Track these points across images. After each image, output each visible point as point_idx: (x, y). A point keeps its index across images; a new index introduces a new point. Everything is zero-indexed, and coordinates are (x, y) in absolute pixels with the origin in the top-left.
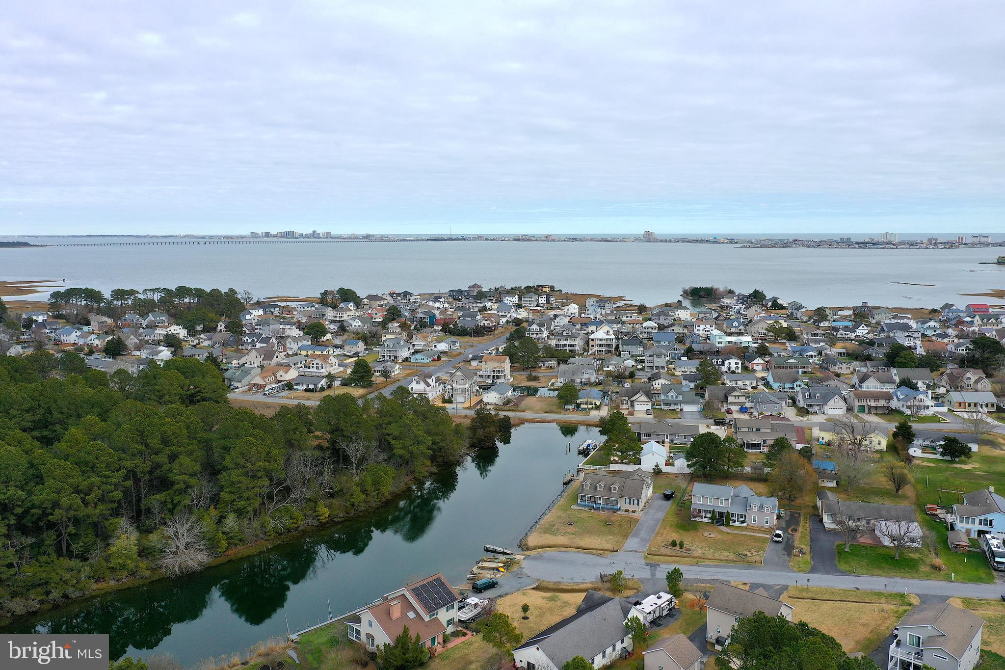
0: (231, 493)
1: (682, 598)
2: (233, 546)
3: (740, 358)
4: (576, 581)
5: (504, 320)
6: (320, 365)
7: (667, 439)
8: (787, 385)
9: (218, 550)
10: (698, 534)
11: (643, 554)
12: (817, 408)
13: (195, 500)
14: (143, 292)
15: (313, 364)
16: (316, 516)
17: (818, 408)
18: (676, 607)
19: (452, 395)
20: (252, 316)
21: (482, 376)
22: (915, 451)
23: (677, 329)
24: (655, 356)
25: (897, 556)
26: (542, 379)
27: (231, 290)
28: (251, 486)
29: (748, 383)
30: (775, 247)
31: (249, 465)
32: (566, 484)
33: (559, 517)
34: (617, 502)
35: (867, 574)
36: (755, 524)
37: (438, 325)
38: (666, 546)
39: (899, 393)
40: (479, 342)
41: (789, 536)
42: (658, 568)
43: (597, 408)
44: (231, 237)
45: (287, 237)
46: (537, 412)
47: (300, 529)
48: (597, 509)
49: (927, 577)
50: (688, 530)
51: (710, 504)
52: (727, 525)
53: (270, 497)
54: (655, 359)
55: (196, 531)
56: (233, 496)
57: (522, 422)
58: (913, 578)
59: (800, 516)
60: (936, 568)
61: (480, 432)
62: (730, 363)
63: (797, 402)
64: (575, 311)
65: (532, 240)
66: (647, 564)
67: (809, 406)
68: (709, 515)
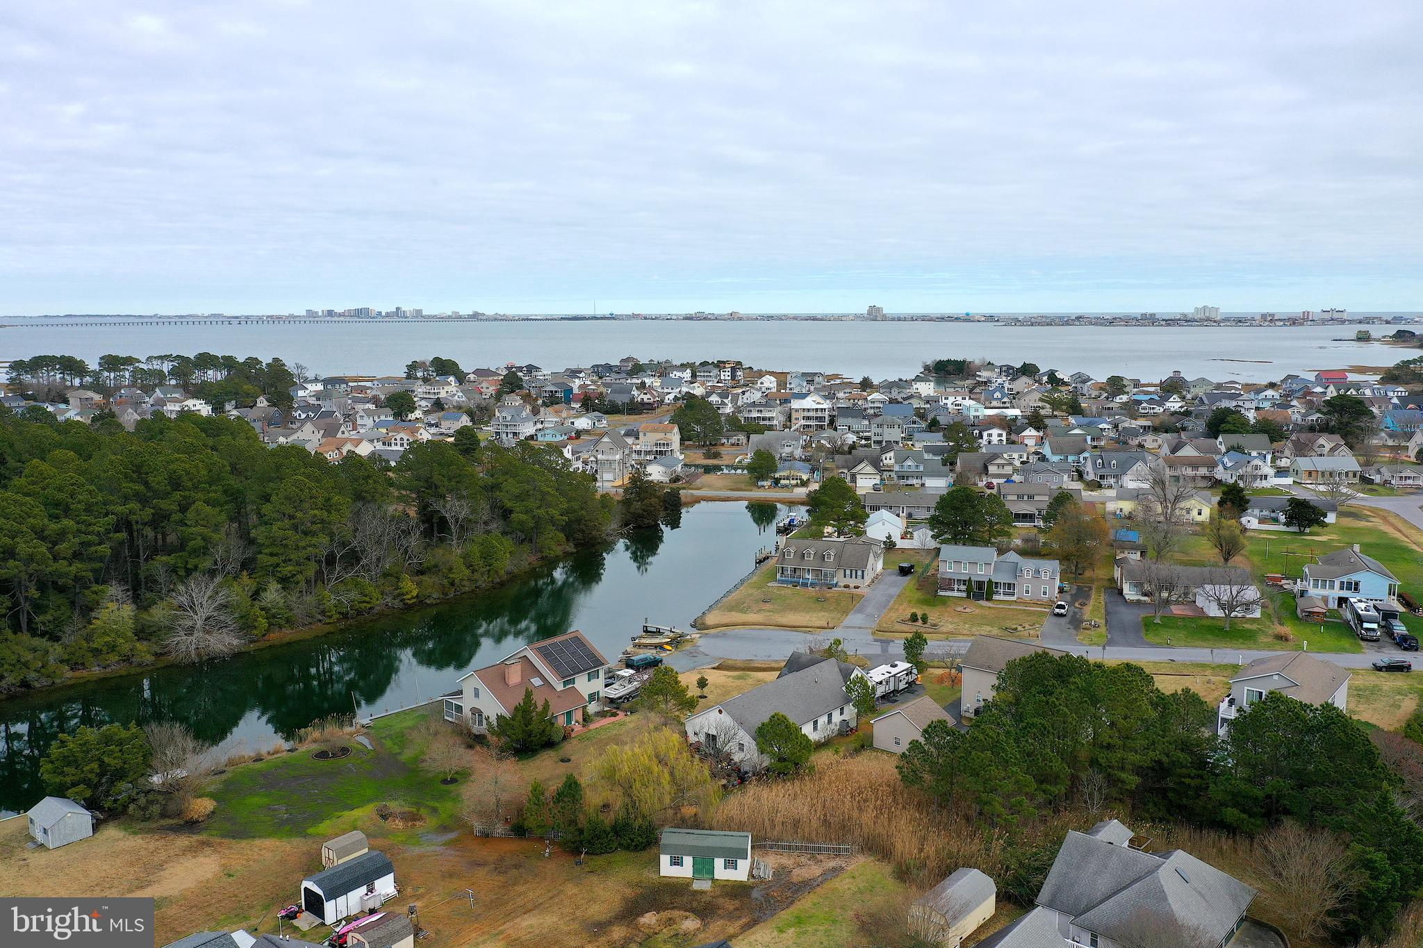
0: (272, 555)
1: (926, 674)
2: (276, 627)
3: (1003, 429)
4: (775, 658)
5: (671, 397)
6: (405, 441)
7: (903, 512)
8: (1071, 459)
9: (255, 632)
10: (948, 609)
11: (870, 631)
12: (1112, 481)
13: (219, 563)
14: (147, 360)
15: (395, 439)
16: (399, 595)
17: (1115, 480)
18: (917, 683)
19: (596, 471)
20: (307, 392)
21: (639, 453)
22: (1249, 521)
23: (916, 403)
24: (885, 426)
25: (1227, 626)
26: (725, 457)
27: (276, 360)
28: (302, 544)
29: (1015, 456)
30: (1051, 325)
31: (299, 515)
32: (760, 562)
33: (751, 595)
34: (833, 577)
35: (1185, 646)
36: (1027, 597)
37: (576, 401)
38: (903, 622)
39: (1226, 460)
40: (635, 420)
41: (1076, 610)
42: (891, 644)
43: (804, 484)
44: (279, 317)
45: (359, 317)
46: (720, 489)
47: (375, 611)
48: (805, 585)
49: (1269, 647)
50: (934, 605)
51: (965, 571)
52: (989, 599)
53: (330, 560)
54: (886, 430)
55: (220, 600)
56: (275, 560)
57: (697, 500)
58: (1250, 649)
59: (1090, 589)
60: (1282, 638)
61: (637, 506)
62: (990, 435)
63: (1085, 476)
64: (771, 386)
65: (710, 319)
66: (876, 640)
67: (1102, 477)
68: (963, 587)
